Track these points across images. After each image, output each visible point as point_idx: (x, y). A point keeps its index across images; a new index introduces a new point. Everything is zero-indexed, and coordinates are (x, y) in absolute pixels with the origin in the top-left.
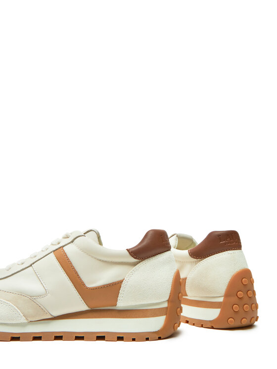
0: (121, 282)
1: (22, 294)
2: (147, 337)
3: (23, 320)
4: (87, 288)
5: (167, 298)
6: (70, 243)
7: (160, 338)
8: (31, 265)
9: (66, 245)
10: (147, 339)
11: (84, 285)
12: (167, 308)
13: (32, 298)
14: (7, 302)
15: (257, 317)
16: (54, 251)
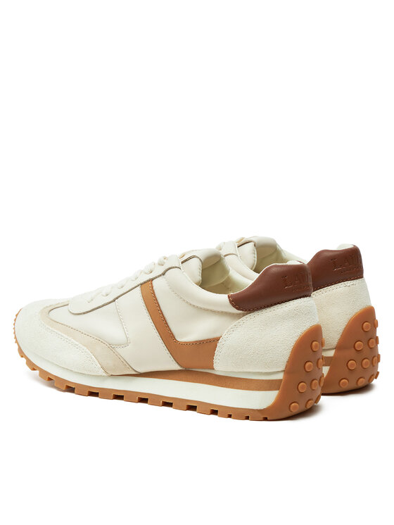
0: (218, 339)
1: (100, 340)
2: (247, 415)
3: (101, 372)
4: (177, 341)
5: (283, 368)
6: (160, 275)
7: (265, 419)
8: (114, 300)
9: (156, 278)
10: (247, 418)
11: (173, 337)
12: (281, 380)
13: (111, 347)
14: (83, 347)
15: (378, 373)
16: (141, 284)
